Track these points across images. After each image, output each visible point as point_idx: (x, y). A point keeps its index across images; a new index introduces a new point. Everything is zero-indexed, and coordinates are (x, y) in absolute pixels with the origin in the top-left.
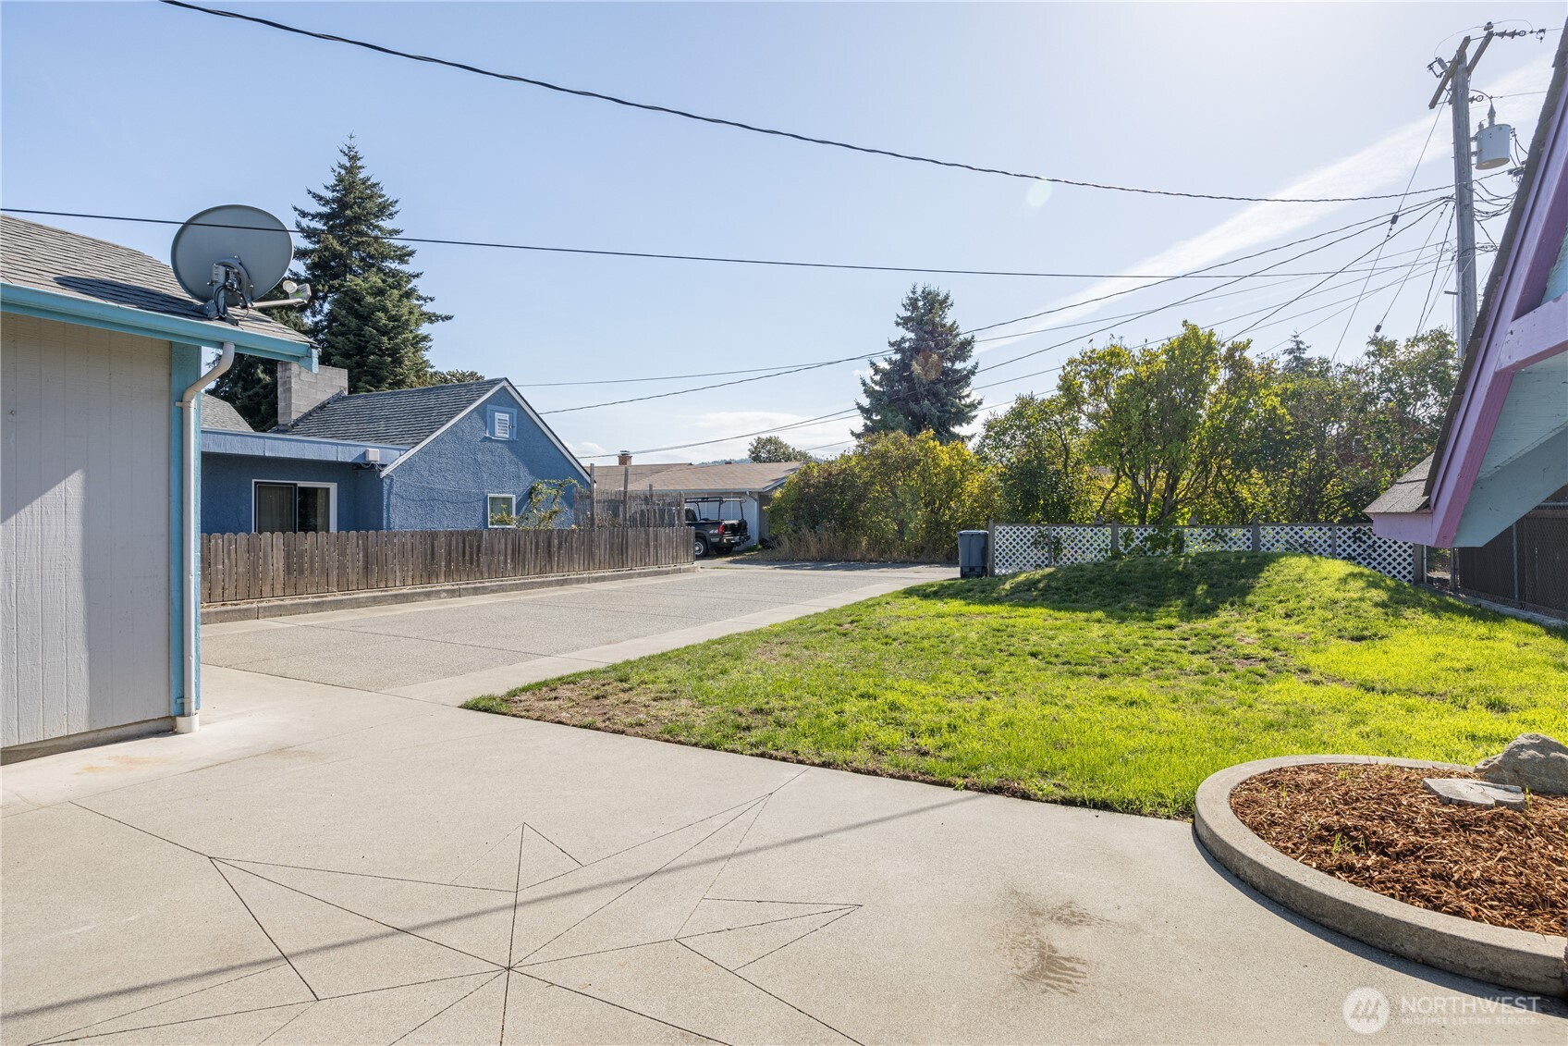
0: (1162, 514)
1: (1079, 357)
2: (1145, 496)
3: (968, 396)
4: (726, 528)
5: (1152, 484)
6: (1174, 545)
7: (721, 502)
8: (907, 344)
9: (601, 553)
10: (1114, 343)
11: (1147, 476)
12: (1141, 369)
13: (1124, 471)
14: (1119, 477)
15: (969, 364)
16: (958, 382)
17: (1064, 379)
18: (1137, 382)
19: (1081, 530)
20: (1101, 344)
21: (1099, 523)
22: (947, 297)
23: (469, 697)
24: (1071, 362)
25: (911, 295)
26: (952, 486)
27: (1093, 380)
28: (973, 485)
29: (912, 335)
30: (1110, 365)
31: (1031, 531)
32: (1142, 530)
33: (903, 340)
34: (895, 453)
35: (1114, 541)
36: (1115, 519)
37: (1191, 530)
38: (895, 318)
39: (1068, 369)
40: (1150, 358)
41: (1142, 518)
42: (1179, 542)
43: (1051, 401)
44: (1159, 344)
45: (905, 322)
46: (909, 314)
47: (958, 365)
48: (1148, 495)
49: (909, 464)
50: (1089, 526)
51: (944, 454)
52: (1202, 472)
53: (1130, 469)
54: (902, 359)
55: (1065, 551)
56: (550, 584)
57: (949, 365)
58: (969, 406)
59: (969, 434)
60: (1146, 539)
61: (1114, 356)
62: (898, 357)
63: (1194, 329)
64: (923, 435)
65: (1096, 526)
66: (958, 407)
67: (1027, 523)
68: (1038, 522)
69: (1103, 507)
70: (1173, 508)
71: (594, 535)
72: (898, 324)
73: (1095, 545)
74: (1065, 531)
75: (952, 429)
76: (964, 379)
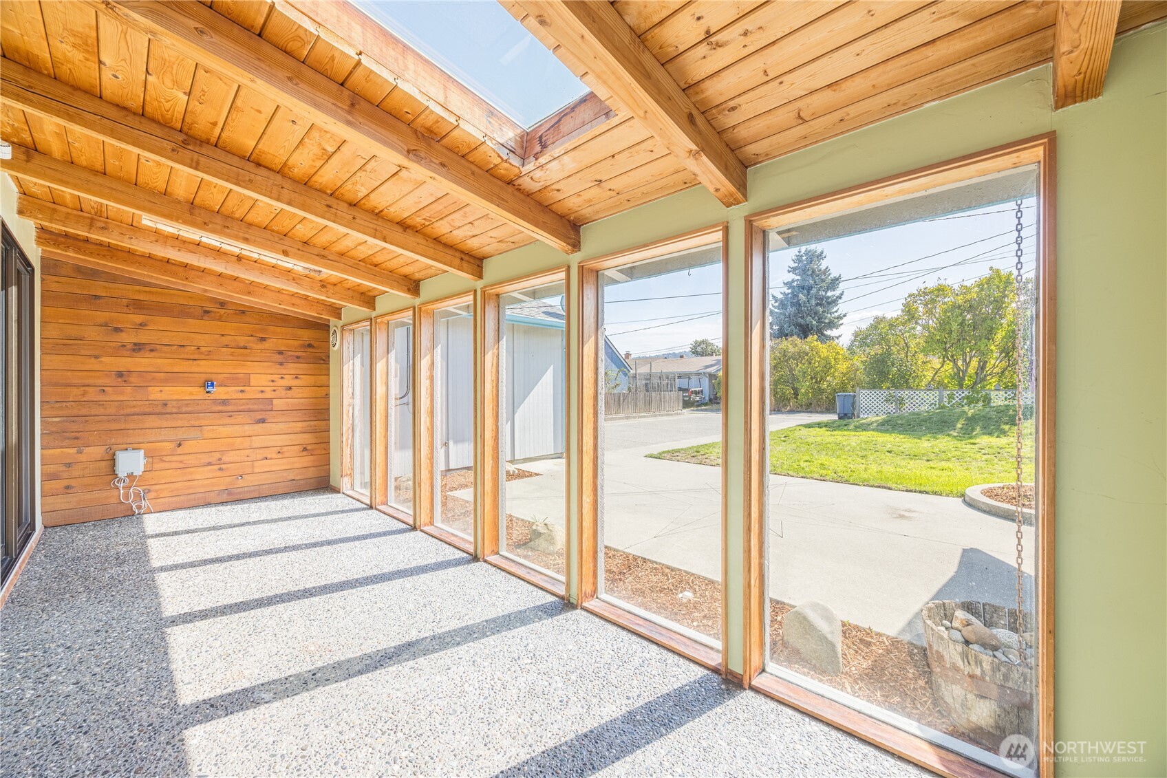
0: (975, 384)
1: (917, 292)
2: (963, 372)
3: (836, 312)
4: (692, 392)
5: (968, 365)
6: (983, 401)
7: (689, 378)
8: (795, 284)
9: (641, 404)
10: (940, 282)
11: (964, 360)
12: (959, 298)
13: (948, 358)
14: (944, 361)
15: (837, 293)
16: (829, 303)
17: (906, 305)
18: (956, 307)
19: (917, 393)
20: (932, 283)
21: (929, 388)
22: (822, 252)
23: (648, 453)
24: (910, 296)
25: (798, 254)
26: (827, 368)
27: (926, 305)
28: (843, 367)
29: (799, 278)
30: (937, 296)
31: (883, 394)
32: (960, 393)
33: (793, 281)
34: (791, 349)
35: (941, 400)
36: (941, 386)
37: (997, 393)
38: (788, 268)
39: (909, 299)
40: (966, 290)
41: (961, 386)
42: (987, 400)
43: (897, 319)
44: (973, 281)
45: (793, 270)
46: (796, 265)
47: (830, 294)
48: (965, 372)
49: (800, 356)
50: (922, 390)
51: (823, 349)
52: (1005, 357)
53: (952, 356)
54: (792, 293)
55: (907, 405)
56: (620, 419)
57: (824, 293)
58: (837, 318)
59: (837, 335)
60: (963, 398)
61: (941, 290)
62: (790, 291)
63: (998, 272)
64: (810, 338)
65: (928, 390)
66: (830, 319)
67: (881, 388)
68: (889, 388)
69: (933, 379)
70: (983, 379)
71: (638, 396)
72: (789, 272)
73: (927, 401)
74: (905, 393)
75: (825, 332)
76: (834, 302)
